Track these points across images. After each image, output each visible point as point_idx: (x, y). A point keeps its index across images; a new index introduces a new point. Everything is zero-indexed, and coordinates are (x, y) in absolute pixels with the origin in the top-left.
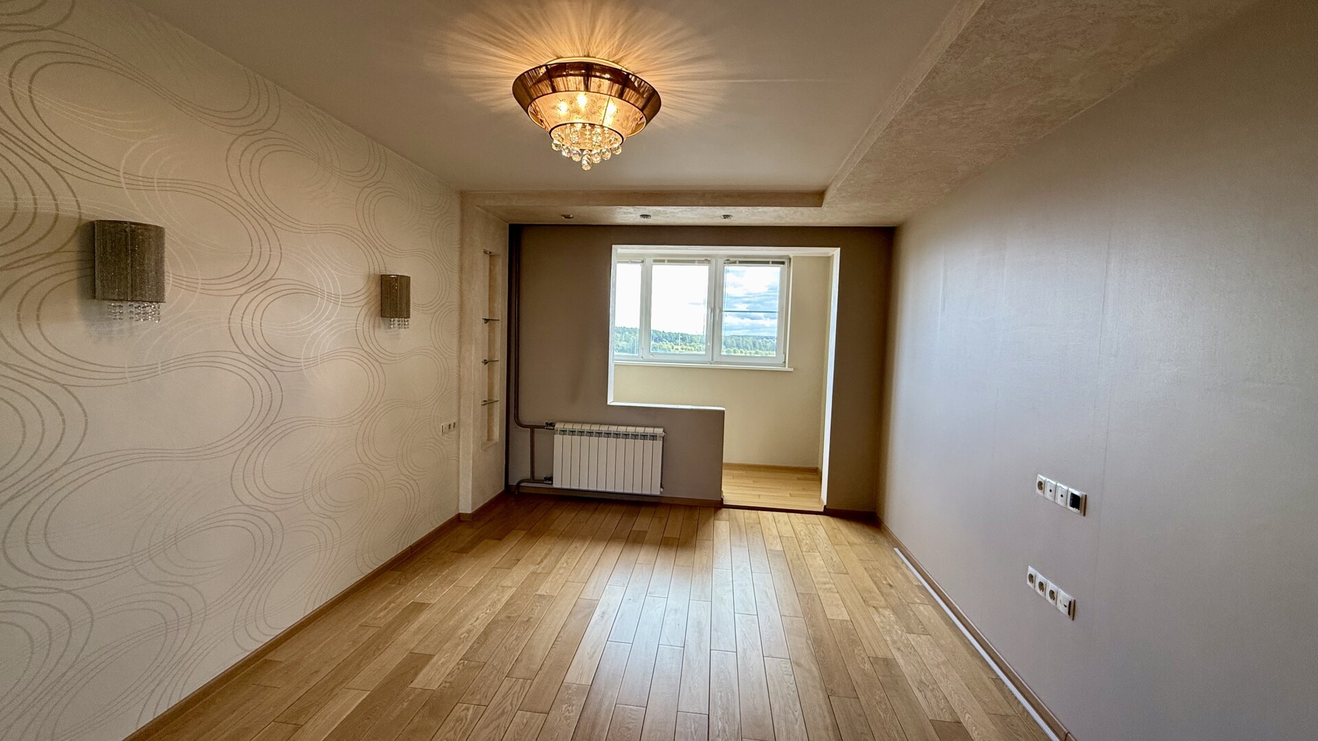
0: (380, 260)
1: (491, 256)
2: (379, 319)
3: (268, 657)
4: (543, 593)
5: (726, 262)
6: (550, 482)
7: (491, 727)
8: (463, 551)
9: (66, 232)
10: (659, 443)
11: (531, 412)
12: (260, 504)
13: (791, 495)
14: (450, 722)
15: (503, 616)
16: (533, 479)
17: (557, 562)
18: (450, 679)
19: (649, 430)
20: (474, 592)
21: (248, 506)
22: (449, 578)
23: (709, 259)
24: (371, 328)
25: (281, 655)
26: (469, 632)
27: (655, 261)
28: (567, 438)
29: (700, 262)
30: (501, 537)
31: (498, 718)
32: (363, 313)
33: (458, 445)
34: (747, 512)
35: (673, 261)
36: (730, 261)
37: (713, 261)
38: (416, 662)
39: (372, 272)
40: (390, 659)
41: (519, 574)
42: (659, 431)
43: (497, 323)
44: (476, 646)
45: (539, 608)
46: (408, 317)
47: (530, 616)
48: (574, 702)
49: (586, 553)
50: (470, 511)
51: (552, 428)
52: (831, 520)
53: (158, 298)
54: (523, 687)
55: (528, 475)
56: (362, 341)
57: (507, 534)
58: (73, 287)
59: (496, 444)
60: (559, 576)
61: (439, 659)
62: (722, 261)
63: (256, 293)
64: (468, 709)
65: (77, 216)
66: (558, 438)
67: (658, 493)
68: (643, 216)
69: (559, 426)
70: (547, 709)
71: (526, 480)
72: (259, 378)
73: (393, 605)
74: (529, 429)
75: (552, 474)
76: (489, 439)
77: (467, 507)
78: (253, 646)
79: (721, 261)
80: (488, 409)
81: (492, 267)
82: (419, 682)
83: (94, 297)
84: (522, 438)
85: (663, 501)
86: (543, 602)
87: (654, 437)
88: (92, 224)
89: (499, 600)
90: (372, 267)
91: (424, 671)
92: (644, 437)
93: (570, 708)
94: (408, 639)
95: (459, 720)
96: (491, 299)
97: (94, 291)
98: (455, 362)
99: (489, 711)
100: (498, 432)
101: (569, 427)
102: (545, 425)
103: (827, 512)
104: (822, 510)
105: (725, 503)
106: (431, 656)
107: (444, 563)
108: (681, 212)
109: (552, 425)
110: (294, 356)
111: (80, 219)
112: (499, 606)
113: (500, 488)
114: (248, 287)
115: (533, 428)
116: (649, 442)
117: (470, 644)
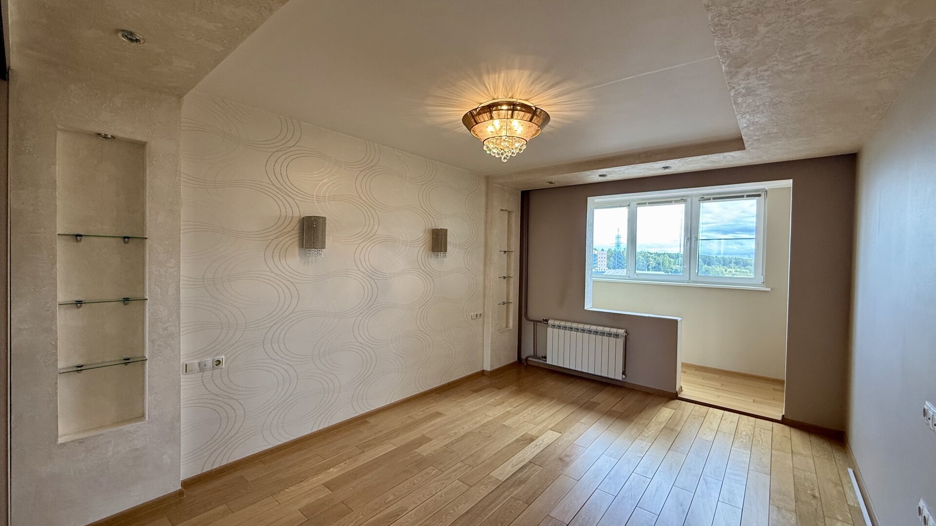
0: (432, 221)
1: (509, 212)
2: (431, 253)
3: (367, 420)
4: (506, 424)
5: (701, 199)
6: (545, 360)
7: (440, 482)
8: (476, 391)
9: (295, 223)
10: (621, 342)
11: (535, 312)
12: (366, 343)
13: (754, 401)
14: (423, 472)
15: (477, 431)
16: (535, 356)
17: (526, 408)
18: (433, 453)
19: (614, 330)
20: (469, 414)
21: (360, 343)
22: (461, 404)
23: (684, 198)
24: (426, 258)
25: (372, 420)
26: (456, 433)
27: (639, 204)
28: (556, 330)
29: (676, 202)
30: (500, 388)
31: (446, 479)
32: (422, 250)
33: (483, 328)
34: (698, 406)
35: (653, 203)
36: (704, 199)
37: (689, 200)
38: (423, 440)
39: (427, 228)
40: (413, 435)
41: (499, 411)
42: (621, 332)
43: (512, 253)
44: (455, 441)
45: (500, 432)
46: (446, 251)
47: (492, 435)
48: (488, 487)
49: (548, 408)
50: (489, 369)
51: (546, 323)
52: (787, 429)
53: (323, 247)
54: (466, 469)
55: (532, 353)
56: (421, 265)
57: (503, 388)
58: (297, 243)
59: (509, 330)
60: (522, 417)
61: (434, 442)
62: (698, 199)
63: (367, 242)
64: (433, 470)
65: (299, 216)
66: (550, 330)
67: (620, 379)
68: (601, 176)
69: (551, 322)
70: (472, 484)
71: (531, 356)
72: (367, 282)
73: (427, 410)
74: (532, 322)
75: (546, 355)
76: (507, 326)
77: (488, 367)
78: (361, 412)
79: (696, 200)
80: (507, 307)
81: (509, 219)
82: (418, 450)
83: (303, 247)
84: (528, 328)
85: (627, 386)
86: (504, 429)
87: (617, 336)
88: (304, 218)
89: (480, 422)
90: (427, 226)
91: (424, 446)
92: (610, 335)
93: (484, 489)
94: (425, 429)
95: (427, 474)
96: (509, 239)
97: (303, 245)
98: (482, 278)
99: (443, 475)
100: (513, 322)
101: (557, 323)
102: (542, 320)
103: (784, 421)
104: (780, 419)
105: (679, 396)
106: (431, 440)
107: (463, 395)
108: (626, 169)
109: (547, 321)
110: (384, 272)
111: (300, 217)
112: (478, 425)
113: (515, 359)
114: (363, 240)
115: (536, 322)
116: (612, 339)
117: (452, 440)
